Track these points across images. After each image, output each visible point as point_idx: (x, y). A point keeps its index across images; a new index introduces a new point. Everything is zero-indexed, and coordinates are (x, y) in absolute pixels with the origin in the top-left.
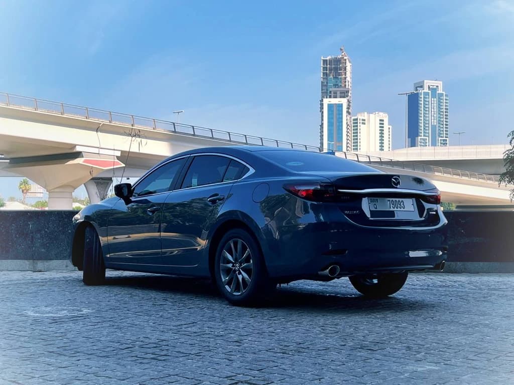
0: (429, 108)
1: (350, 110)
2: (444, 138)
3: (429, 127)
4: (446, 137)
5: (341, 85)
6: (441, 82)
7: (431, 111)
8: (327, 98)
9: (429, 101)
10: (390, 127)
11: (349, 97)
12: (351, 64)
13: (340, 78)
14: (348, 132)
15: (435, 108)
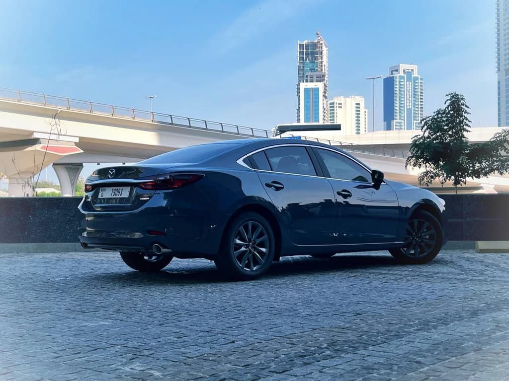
0: (404, 91)
1: (326, 94)
2: (419, 121)
3: (404, 110)
5: (317, 70)
6: (416, 66)
7: (407, 95)
8: (303, 82)
9: (404, 85)
10: (367, 111)
11: (325, 82)
12: (327, 49)
13: (317, 62)
14: (325, 116)
15: (410, 91)
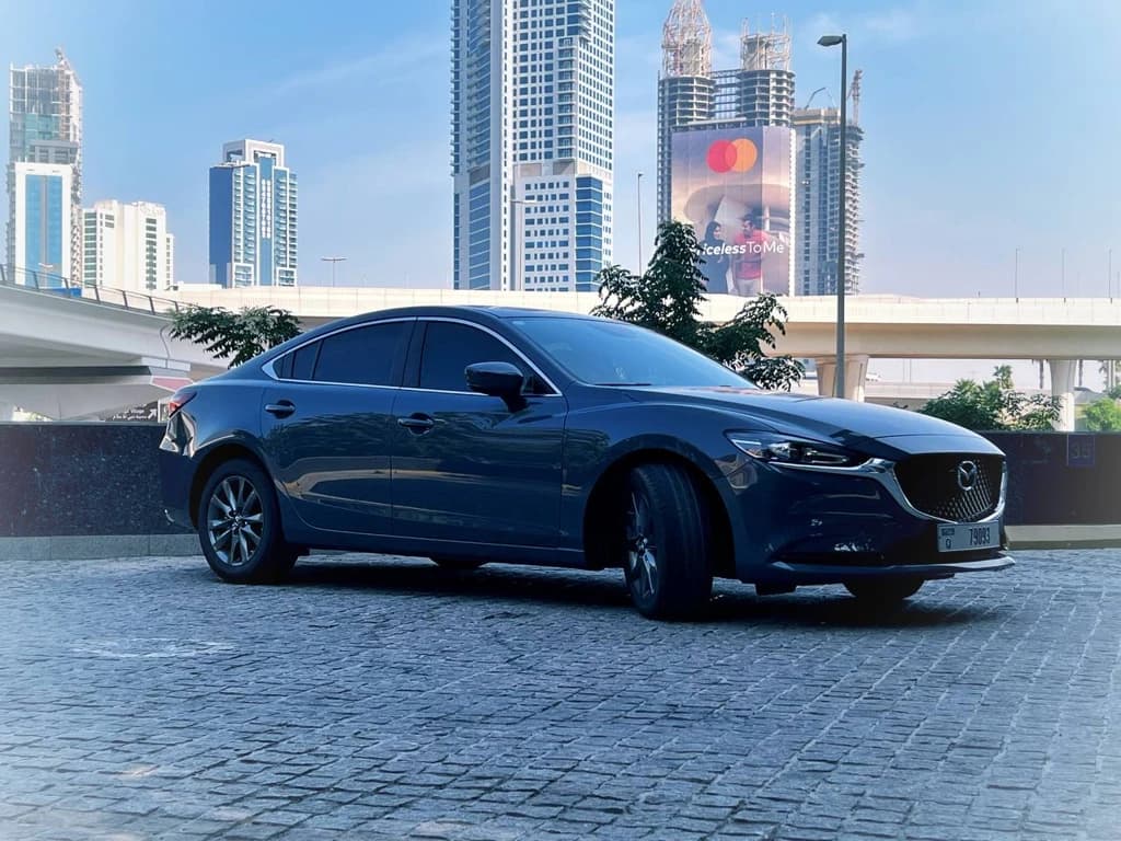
0: (255, 200)
1: (78, 193)
2: (288, 269)
3: (255, 243)
4: (291, 266)
5: (57, 135)
6: (282, 147)
7: (261, 208)
8: (24, 161)
9: (255, 186)
10: (171, 237)
11: (76, 164)
12: (81, 89)
13: (56, 117)
14: (75, 243)
15: (269, 201)
